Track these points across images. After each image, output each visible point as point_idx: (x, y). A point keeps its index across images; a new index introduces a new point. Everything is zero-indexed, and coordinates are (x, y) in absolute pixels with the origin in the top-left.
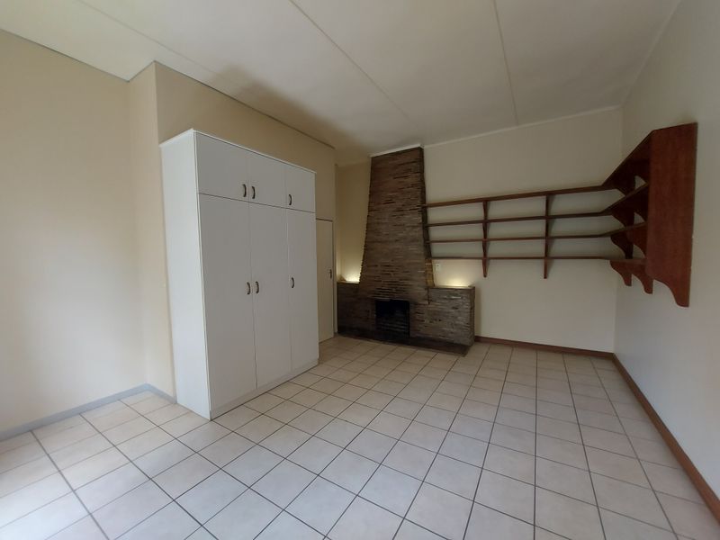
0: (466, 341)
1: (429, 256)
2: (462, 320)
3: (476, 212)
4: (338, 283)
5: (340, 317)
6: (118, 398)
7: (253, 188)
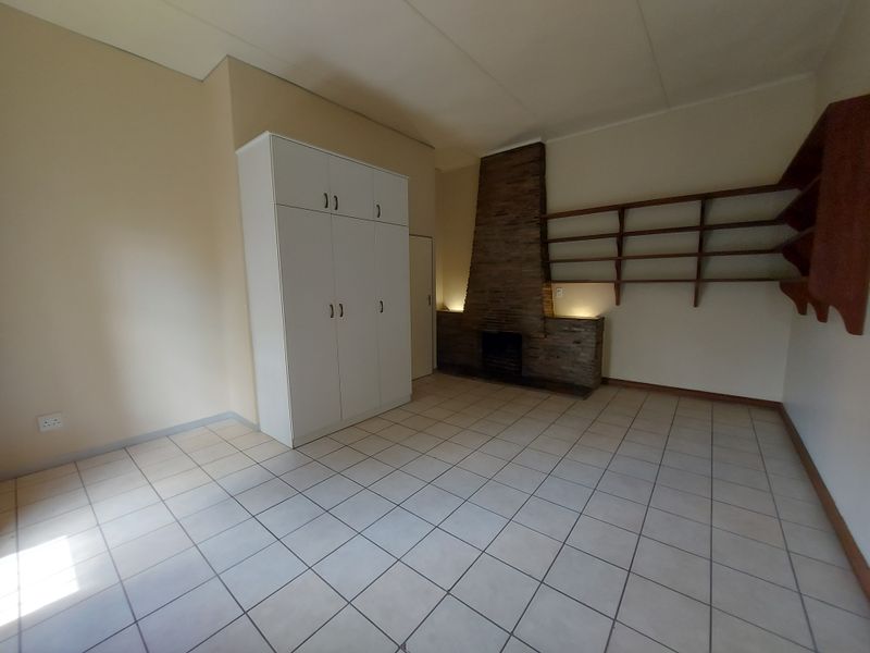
0: (590, 382)
1: (548, 279)
2: (586, 356)
3: (609, 222)
4: (438, 312)
5: (440, 352)
6: (203, 423)
7: (335, 197)
